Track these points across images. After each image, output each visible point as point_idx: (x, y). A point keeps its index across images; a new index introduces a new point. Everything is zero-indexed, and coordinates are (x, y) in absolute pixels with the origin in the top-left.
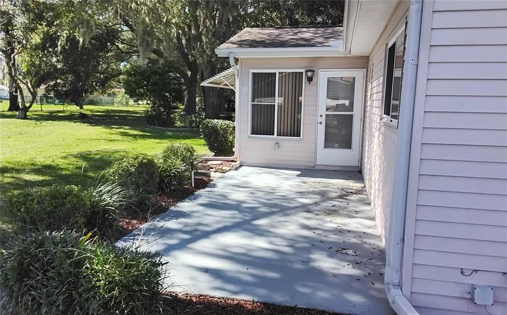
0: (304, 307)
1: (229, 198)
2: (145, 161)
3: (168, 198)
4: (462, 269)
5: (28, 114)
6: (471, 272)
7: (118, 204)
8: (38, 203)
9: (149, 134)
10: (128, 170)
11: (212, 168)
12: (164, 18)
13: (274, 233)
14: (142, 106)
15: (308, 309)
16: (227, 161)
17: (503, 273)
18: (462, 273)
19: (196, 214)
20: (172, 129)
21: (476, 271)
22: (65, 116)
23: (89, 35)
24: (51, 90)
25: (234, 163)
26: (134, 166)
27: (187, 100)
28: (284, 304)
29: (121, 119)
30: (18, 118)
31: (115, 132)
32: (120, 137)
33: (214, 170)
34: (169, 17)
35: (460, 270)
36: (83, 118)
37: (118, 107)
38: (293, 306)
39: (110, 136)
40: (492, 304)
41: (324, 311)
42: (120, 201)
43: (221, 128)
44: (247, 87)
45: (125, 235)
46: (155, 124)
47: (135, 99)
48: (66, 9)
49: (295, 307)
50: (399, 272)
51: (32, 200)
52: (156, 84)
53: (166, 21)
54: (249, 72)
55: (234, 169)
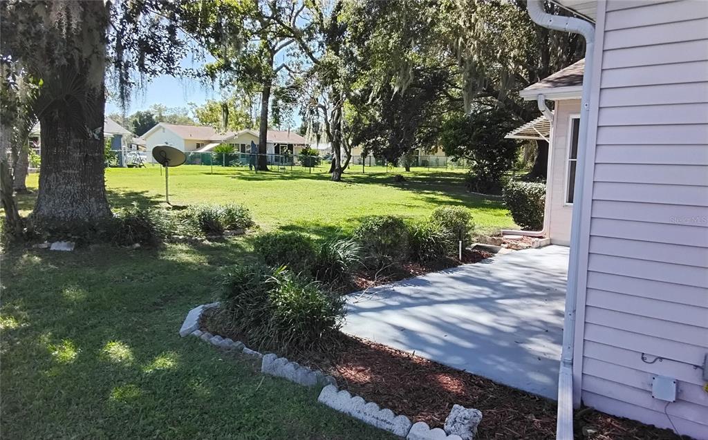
0: (472, 373)
1: (492, 275)
2: (390, 221)
3: (421, 266)
4: (643, 354)
5: (342, 175)
6: (654, 358)
7: (351, 259)
8: (272, 245)
9: (461, 201)
10: (372, 228)
11: (504, 243)
12: (497, 52)
13: (510, 313)
14: (461, 168)
15: (475, 376)
16: (532, 237)
17: (695, 366)
18: (643, 358)
19: (437, 285)
20: (497, 196)
21: (661, 359)
22: (383, 179)
23: (406, 83)
24: (370, 149)
25: (540, 240)
26: (378, 225)
27: (537, 159)
28: (453, 366)
29: (443, 184)
30: (332, 180)
31: (421, 198)
32: (422, 203)
33: (506, 245)
34: (507, 50)
35: (641, 355)
36: (399, 182)
37: (452, 169)
38: (462, 370)
39: (412, 202)
40: (674, 402)
41: (491, 381)
42: (355, 257)
43: (529, 193)
44: (564, 138)
45: (355, 291)
46: (476, 189)
47: (453, 157)
48: (382, 56)
49: (463, 371)
50: (571, 348)
51: (268, 243)
52: (480, 138)
53: (500, 56)
54: (568, 118)
55: (534, 246)
